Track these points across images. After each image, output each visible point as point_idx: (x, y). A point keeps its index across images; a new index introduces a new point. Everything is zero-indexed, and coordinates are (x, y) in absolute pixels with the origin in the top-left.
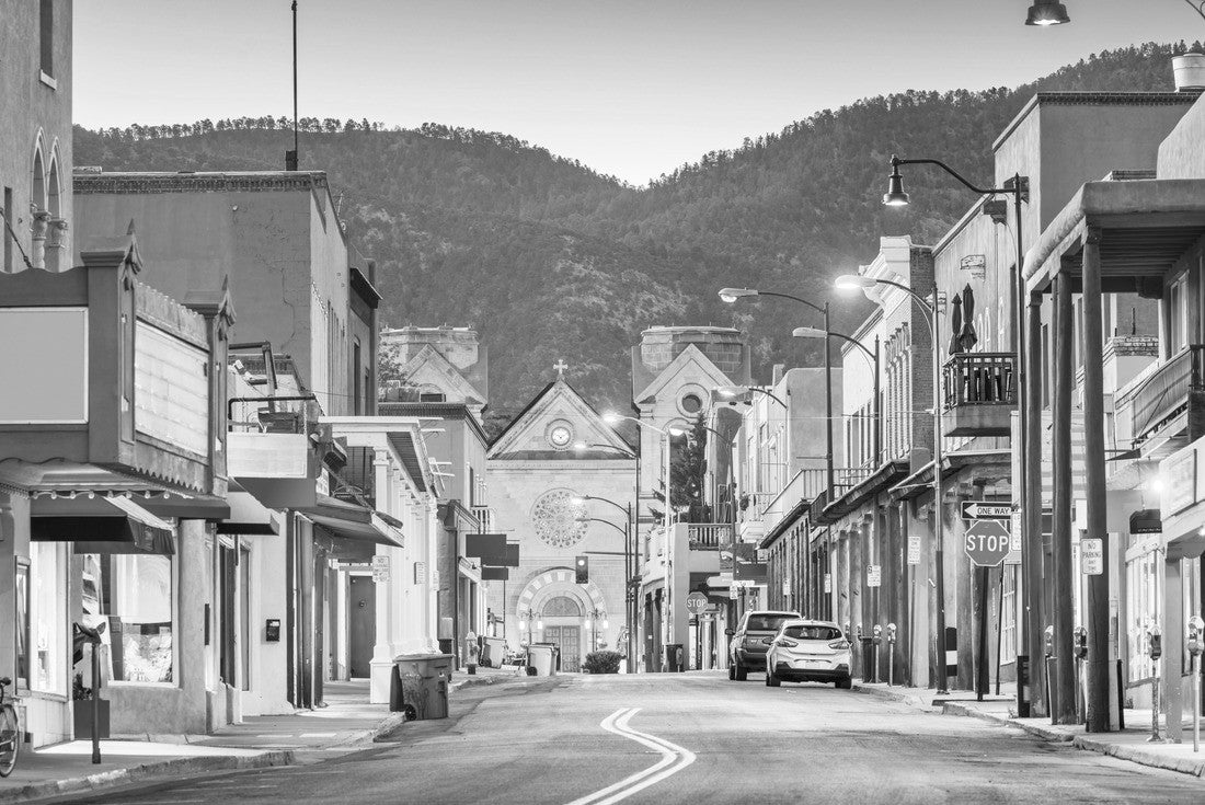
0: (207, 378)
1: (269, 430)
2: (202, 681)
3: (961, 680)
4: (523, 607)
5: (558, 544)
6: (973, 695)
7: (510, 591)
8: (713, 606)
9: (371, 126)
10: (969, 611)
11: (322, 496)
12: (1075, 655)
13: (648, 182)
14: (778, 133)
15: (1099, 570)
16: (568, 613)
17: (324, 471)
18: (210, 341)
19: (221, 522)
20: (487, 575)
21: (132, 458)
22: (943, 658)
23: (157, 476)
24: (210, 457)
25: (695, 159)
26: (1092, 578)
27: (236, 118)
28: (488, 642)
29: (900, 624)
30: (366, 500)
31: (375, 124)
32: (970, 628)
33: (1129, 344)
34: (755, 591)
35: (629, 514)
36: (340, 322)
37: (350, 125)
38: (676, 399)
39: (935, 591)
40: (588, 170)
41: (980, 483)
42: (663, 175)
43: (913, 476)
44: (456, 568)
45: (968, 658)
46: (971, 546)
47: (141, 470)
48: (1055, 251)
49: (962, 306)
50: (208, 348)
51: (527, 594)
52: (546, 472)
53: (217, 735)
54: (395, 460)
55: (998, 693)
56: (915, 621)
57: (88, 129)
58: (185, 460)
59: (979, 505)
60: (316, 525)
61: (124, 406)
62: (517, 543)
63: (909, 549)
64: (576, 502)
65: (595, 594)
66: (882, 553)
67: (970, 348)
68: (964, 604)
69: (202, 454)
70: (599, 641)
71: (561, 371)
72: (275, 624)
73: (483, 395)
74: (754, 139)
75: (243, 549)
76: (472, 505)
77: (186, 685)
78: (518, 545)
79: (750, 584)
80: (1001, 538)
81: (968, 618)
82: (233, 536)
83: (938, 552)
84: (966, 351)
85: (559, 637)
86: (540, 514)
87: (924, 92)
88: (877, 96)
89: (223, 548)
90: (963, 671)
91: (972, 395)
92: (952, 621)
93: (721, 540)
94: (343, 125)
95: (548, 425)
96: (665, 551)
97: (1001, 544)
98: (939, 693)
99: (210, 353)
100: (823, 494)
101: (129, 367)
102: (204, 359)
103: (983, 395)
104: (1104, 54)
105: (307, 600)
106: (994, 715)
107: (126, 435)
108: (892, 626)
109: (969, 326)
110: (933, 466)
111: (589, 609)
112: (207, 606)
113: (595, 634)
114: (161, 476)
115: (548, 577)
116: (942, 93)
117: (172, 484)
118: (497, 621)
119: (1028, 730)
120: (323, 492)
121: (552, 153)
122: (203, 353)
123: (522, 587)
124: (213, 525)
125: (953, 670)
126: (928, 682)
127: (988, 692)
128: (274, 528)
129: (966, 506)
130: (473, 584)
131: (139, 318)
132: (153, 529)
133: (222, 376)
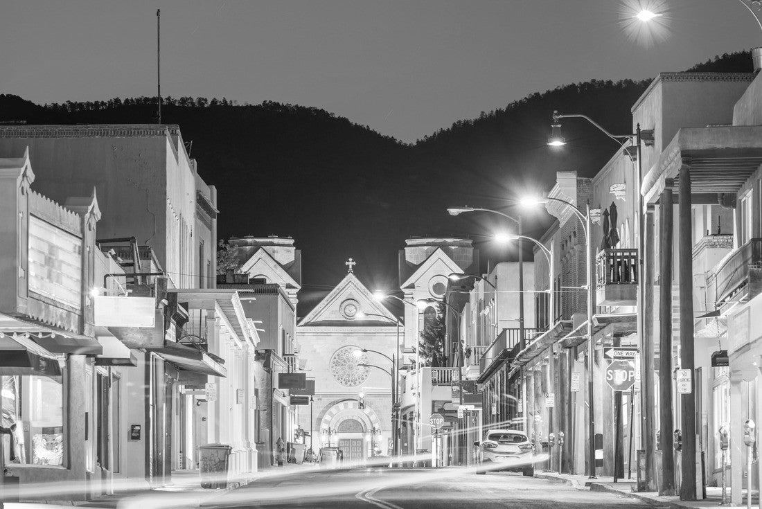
0: (80, 256)
1: (130, 295)
2: (83, 464)
3: (605, 470)
4: (324, 426)
5: (349, 384)
6: (611, 479)
7: (316, 415)
8: (448, 424)
9: (228, 102)
10: (611, 423)
11: (171, 342)
12: (674, 449)
13: (416, 141)
14: (504, 108)
15: (689, 391)
16: (355, 430)
17: (172, 325)
18: (83, 232)
19: (96, 357)
20: (294, 402)
21: (27, 309)
22: (593, 455)
23: (45, 321)
24: (82, 310)
25: (448, 126)
26: (684, 396)
27: (137, 97)
28: (294, 447)
29: (567, 432)
30: (202, 345)
31: (231, 102)
32: (612, 434)
33: (715, 240)
34: (475, 413)
35: (393, 361)
36: (189, 228)
37: (214, 102)
38: (429, 286)
39: (588, 409)
40: (376, 133)
41: (618, 336)
42: (426, 136)
43: (574, 331)
44: (272, 396)
45: (611, 454)
46: (610, 377)
47: (33, 317)
48: (662, 175)
49: (609, 217)
50: (81, 236)
51: (327, 417)
52: (340, 334)
53: (94, 501)
54: (222, 319)
55: (629, 478)
56: (576, 430)
57: (37, 104)
58: (65, 311)
59: (615, 349)
60: (166, 361)
61: (21, 273)
62: (313, 379)
63: (572, 381)
64: (357, 354)
65: (373, 418)
66: (555, 385)
67: (615, 245)
68: (607, 417)
69: (77, 308)
70: (376, 449)
71: (350, 267)
72: (137, 428)
73: (298, 283)
74: (487, 113)
75: (114, 377)
76: (284, 354)
77: (72, 467)
78: (314, 381)
79: (471, 408)
80: (630, 372)
81: (610, 427)
82: (108, 367)
83: (590, 383)
84: (612, 247)
85: (349, 447)
86: (336, 363)
87: (603, 81)
88: (571, 84)
89: (99, 376)
90: (607, 463)
91: (616, 278)
92: (599, 429)
93: (454, 379)
94: (209, 102)
95: (342, 303)
96: (416, 386)
97: (630, 376)
98: (590, 478)
99: (83, 239)
100: (518, 345)
101: (25, 247)
102: (79, 243)
103: (623, 277)
104: (725, 56)
105: (160, 412)
106: (622, 491)
107: (22, 292)
108: (562, 434)
109: (614, 231)
110: (587, 324)
111: (369, 427)
112: (87, 414)
113: (373, 445)
114: (47, 322)
115: (341, 405)
116: (615, 82)
117: (55, 328)
118: (305, 434)
119: (643, 499)
120: (171, 340)
121: (351, 121)
122: (78, 239)
123: (324, 412)
124: (92, 359)
125: (600, 463)
126: (584, 471)
127: (622, 477)
128: (133, 362)
129: (606, 350)
130: (283, 407)
131: (31, 214)
132: (45, 359)
133: (91, 255)
